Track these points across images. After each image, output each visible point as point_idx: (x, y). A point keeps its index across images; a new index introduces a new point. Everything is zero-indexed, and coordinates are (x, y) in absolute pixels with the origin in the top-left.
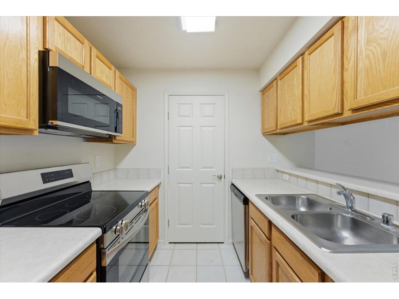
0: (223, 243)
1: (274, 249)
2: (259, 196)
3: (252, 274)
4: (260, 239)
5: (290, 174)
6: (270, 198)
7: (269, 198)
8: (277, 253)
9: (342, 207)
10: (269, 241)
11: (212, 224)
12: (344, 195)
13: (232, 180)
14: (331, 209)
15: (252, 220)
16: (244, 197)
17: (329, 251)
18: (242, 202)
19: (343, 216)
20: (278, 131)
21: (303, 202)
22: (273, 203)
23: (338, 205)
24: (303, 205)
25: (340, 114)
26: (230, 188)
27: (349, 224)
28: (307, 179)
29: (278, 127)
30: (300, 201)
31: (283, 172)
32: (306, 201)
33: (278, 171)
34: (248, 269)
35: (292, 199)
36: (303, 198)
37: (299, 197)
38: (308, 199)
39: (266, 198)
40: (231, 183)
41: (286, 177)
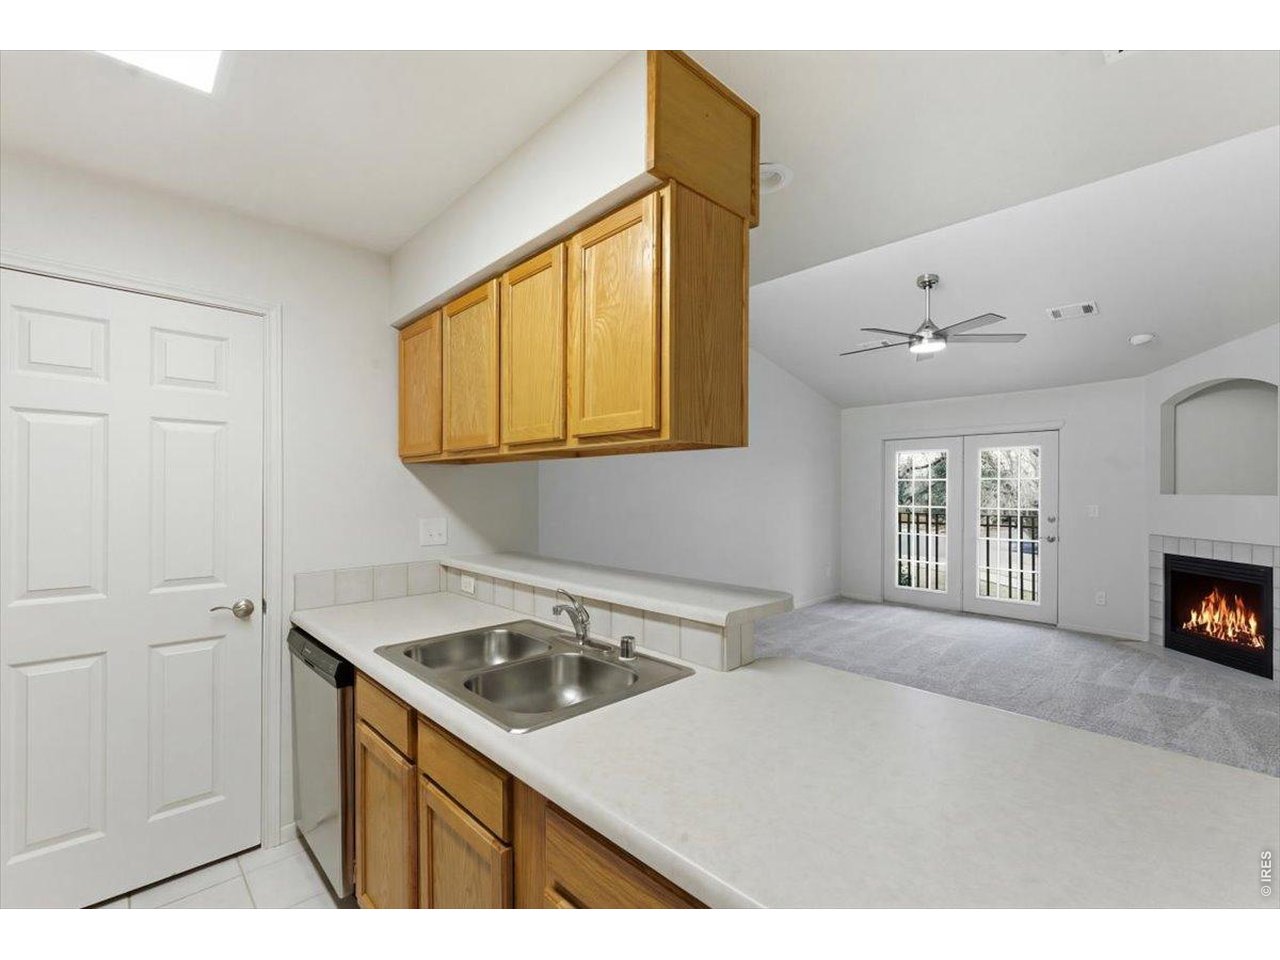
0: (259, 846)
1: (422, 781)
2: (385, 651)
3: (365, 891)
4: (389, 773)
5: (477, 576)
6: (419, 652)
7: (416, 651)
8: (431, 787)
9: (567, 638)
10: (411, 766)
11: (211, 794)
12: (569, 612)
13: (296, 613)
14: (550, 648)
15: (365, 726)
16: (340, 665)
17: (523, 731)
18: (334, 679)
19: (566, 658)
20: (444, 457)
21: (499, 646)
22: (426, 663)
23: (563, 637)
24: (500, 652)
25: (561, 441)
26: (286, 645)
27: (575, 673)
28: (514, 585)
29: (445, 447)
30: (493, 645)
31: (460, 572)
32: (505, 640)
33: (446, 568)
34: (355, 885)
35: (475, 641)
36: (501, 634)
37: (490, 635)
38: (511, 636)
39: (408, 654)
40: (291, 627)
41: (468, 583)
